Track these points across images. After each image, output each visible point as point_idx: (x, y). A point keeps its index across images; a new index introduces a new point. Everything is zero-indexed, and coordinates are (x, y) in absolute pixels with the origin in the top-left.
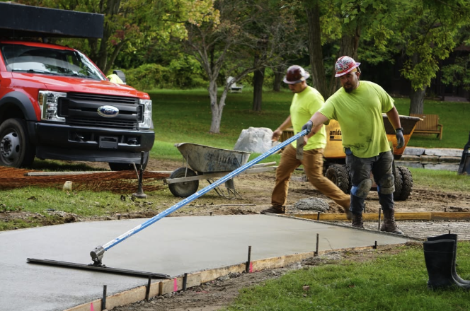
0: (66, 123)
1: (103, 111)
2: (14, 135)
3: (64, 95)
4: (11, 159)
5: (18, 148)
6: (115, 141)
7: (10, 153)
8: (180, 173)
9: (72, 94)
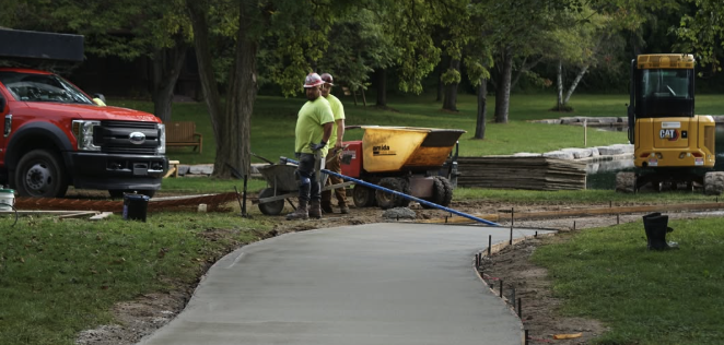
0: (102, 152)
1: (134, 138)
2: (43, 166)
3: (98, 123)
4: (42, 192)
5: (49, 180)
6: (144, 167)
7: (41, 185)
8: (268, 193)
9: (106, 122)
